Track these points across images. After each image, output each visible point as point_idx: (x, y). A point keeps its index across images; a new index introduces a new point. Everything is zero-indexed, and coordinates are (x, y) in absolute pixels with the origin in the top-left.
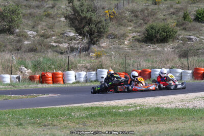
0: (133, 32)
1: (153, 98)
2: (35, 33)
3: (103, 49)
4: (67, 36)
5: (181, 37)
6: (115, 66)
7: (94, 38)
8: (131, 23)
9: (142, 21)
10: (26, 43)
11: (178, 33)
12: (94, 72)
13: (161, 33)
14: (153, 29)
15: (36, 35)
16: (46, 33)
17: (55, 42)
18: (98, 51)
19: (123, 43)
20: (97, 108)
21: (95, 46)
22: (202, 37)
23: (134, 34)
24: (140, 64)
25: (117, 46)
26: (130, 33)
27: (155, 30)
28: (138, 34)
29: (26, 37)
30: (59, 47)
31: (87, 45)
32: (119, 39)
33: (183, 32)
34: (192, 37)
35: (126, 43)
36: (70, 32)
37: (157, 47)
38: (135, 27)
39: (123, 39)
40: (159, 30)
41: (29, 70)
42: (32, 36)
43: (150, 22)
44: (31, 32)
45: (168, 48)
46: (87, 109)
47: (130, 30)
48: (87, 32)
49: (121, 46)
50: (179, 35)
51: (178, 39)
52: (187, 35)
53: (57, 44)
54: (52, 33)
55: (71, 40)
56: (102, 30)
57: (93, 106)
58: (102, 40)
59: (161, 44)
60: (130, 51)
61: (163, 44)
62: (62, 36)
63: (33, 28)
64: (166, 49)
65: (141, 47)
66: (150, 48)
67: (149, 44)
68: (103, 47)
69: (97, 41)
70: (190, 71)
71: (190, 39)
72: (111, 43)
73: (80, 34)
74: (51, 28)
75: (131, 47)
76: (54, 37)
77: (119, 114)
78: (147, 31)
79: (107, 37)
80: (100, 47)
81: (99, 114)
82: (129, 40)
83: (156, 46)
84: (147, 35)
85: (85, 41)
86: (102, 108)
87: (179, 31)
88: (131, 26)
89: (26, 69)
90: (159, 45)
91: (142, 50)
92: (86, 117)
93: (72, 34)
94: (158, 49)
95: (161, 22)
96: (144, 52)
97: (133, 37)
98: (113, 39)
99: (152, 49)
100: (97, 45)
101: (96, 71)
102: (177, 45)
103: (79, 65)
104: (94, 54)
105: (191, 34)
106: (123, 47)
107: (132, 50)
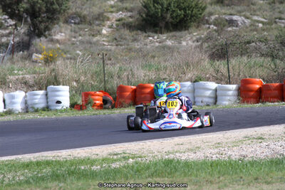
0: (118, 11)
1: (161, 140)
3: (58, 46)
5: (213, 17)
6: (83, 78)
7: (41, 22)
11: (207, 11)
12: (42, 92)
13: (173, 11)
14: (158, 3)
18: (48, 49)
19: (99, 33)
20: (48, 163)
21: (43, 39)
22: (256, 18)
23: (121, 15)
24: (133, 75)
25: (87, 38)
26: (112, 12)
27: (162, 5)
28: (129, 14)
31: (26, 38)
32: (90, 24)
33: (218, 8)
34: (235, 18)
35: (104, 32)
37: (167, 39)
39: (98, 25)
40: (170, 4)
45: (188, 41)
46: (27, 165)
47: (112, 7)
48: (26, 11)
49: (95, 39)
50: (211, 14)
51: (207, 22)
52: (225, 14)
56: (56, 6)
57: (39, 159)
58: (56, 28)
59: (174, 33)
60: (113, 48)
61: (178, 34)
64: (184, 43)
65: (135, 40)
66: (153, 41)
67: (150, 34)
68: (58, 41)
69: (47, 28)
70: (234, 87)
71: (231, 23)
72: (75, 32)
73: (12, 16)
75: (116, 40)
77: (93, 175)
78: (145, 7)
79: (66, 22)
80: (52, 40)
81: (52, 176)
82: (111, 27)
83: (164, 37)
84: (147, 15)
85: (23, 29)
86: (58, 162)
87: (209, 6)
90: (171, 34)
91: (137, 45)
92: (27, 182)
94: (169, 43)
96: (140, 50)
97: (119, 20)
98: (79, 24)
99: (157, 44)
100: (46, 37)
101: (46, 89)
102: (205, 33)
103: (11, 77)
104: (40, 56)
105: (233, 12)
106: (98, 41)
107: (117, 45)
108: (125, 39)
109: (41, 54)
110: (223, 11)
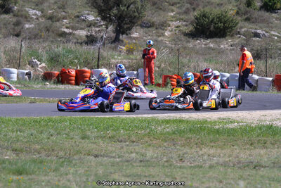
0: (177, 20)
1: (248, 112)
2: (39, 13)
3: (134, 41)
4: (84, 20)
5: (243, 30)
6: (163, 65)
7: (124, 24)
8: (173, 8)
9: (189, 6)
10: (27, 26)
11: (239, 25)
12: (135, 72)
13: (216, 24)
14: (205, 17)
15: (42, 17)
16: (55, 14)
17: (67, 28)
18: (129, 43)
19: (163, 35)
21: (124, 36)
22: (273, 33)
23: (177, 23)
24: (198, 66)
25: (155, 37)
26: (172, 21)
27: (208, 18)
28: (184, 23)
29: (26, 17)
30: (74, 34)
32: (157, 28)
33: (246, 24)
34: (258, 31)
35: (167, 34)
36: (88, 14)
37: (211, 43)
38: (179, 13)
39: (163, 29)
40: (213, 19)
41: (44, 65)
42: (34, 17)
43: (200, 7)
44: (34, 11)
45: (225, 44)
47: (173, 17)
48: (115, 16)
49: (160, 39)
50: (241, 28)
51: (239, 33)
52: (251, 28)
53: (71, 31)
54: (63, 13)
55: (90, 26)
56: (136, 14)
58: (134, 29)
59: (215, 39)
60: (173, 46)
61: (218, 40)
62: (77, 19)
63: (37, 5)
64: (222, 46)
65: (188, 42)
66: (200, 43)
67: (198, 38)
68: (134, 38)
69: (130, 29)
71: (256, 35)
72: (146, 33)
74: (63, 7)
75: (175, 40)
76: (65, 21)
78: (196, 19)
79: (142, 26)
80: (131, 37)
82: (171, 31)
83: (208, 41)
84: (197, 24)
87: (240, 22)
88: (172, 11)
89: (38, 63)
90: (212, 40)
91: (190, 45)
93: (91, 18)
94: (212, 45)
95: (215, 8)
96: (192, 49)
97: (177, 27)
98: (148, 27)
99: (203, 46)
100: (127, 35)
101: (137, 71)
102: (237, 41)
103: (113, 61)
104: (124, 48)
105: (256, 27)
106: (162, 40)
107: (175, 45)
108: (181, 40)
109: (124, 46)
110: (250, 26)
